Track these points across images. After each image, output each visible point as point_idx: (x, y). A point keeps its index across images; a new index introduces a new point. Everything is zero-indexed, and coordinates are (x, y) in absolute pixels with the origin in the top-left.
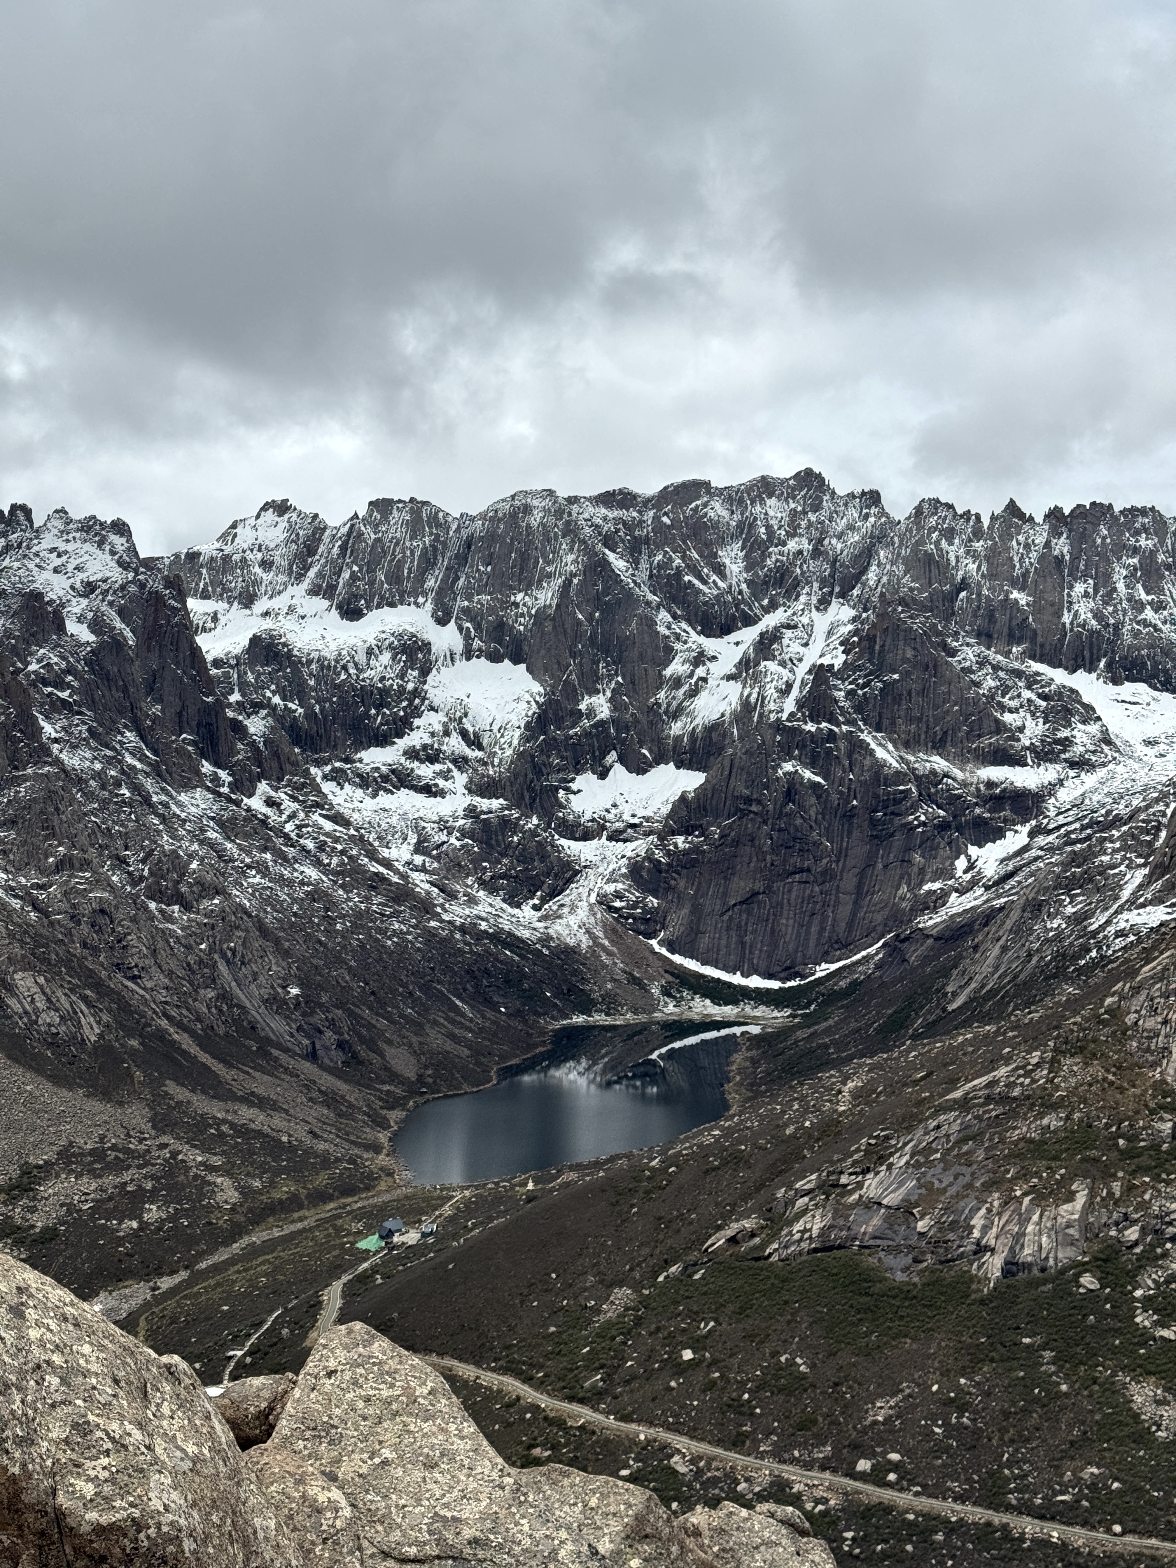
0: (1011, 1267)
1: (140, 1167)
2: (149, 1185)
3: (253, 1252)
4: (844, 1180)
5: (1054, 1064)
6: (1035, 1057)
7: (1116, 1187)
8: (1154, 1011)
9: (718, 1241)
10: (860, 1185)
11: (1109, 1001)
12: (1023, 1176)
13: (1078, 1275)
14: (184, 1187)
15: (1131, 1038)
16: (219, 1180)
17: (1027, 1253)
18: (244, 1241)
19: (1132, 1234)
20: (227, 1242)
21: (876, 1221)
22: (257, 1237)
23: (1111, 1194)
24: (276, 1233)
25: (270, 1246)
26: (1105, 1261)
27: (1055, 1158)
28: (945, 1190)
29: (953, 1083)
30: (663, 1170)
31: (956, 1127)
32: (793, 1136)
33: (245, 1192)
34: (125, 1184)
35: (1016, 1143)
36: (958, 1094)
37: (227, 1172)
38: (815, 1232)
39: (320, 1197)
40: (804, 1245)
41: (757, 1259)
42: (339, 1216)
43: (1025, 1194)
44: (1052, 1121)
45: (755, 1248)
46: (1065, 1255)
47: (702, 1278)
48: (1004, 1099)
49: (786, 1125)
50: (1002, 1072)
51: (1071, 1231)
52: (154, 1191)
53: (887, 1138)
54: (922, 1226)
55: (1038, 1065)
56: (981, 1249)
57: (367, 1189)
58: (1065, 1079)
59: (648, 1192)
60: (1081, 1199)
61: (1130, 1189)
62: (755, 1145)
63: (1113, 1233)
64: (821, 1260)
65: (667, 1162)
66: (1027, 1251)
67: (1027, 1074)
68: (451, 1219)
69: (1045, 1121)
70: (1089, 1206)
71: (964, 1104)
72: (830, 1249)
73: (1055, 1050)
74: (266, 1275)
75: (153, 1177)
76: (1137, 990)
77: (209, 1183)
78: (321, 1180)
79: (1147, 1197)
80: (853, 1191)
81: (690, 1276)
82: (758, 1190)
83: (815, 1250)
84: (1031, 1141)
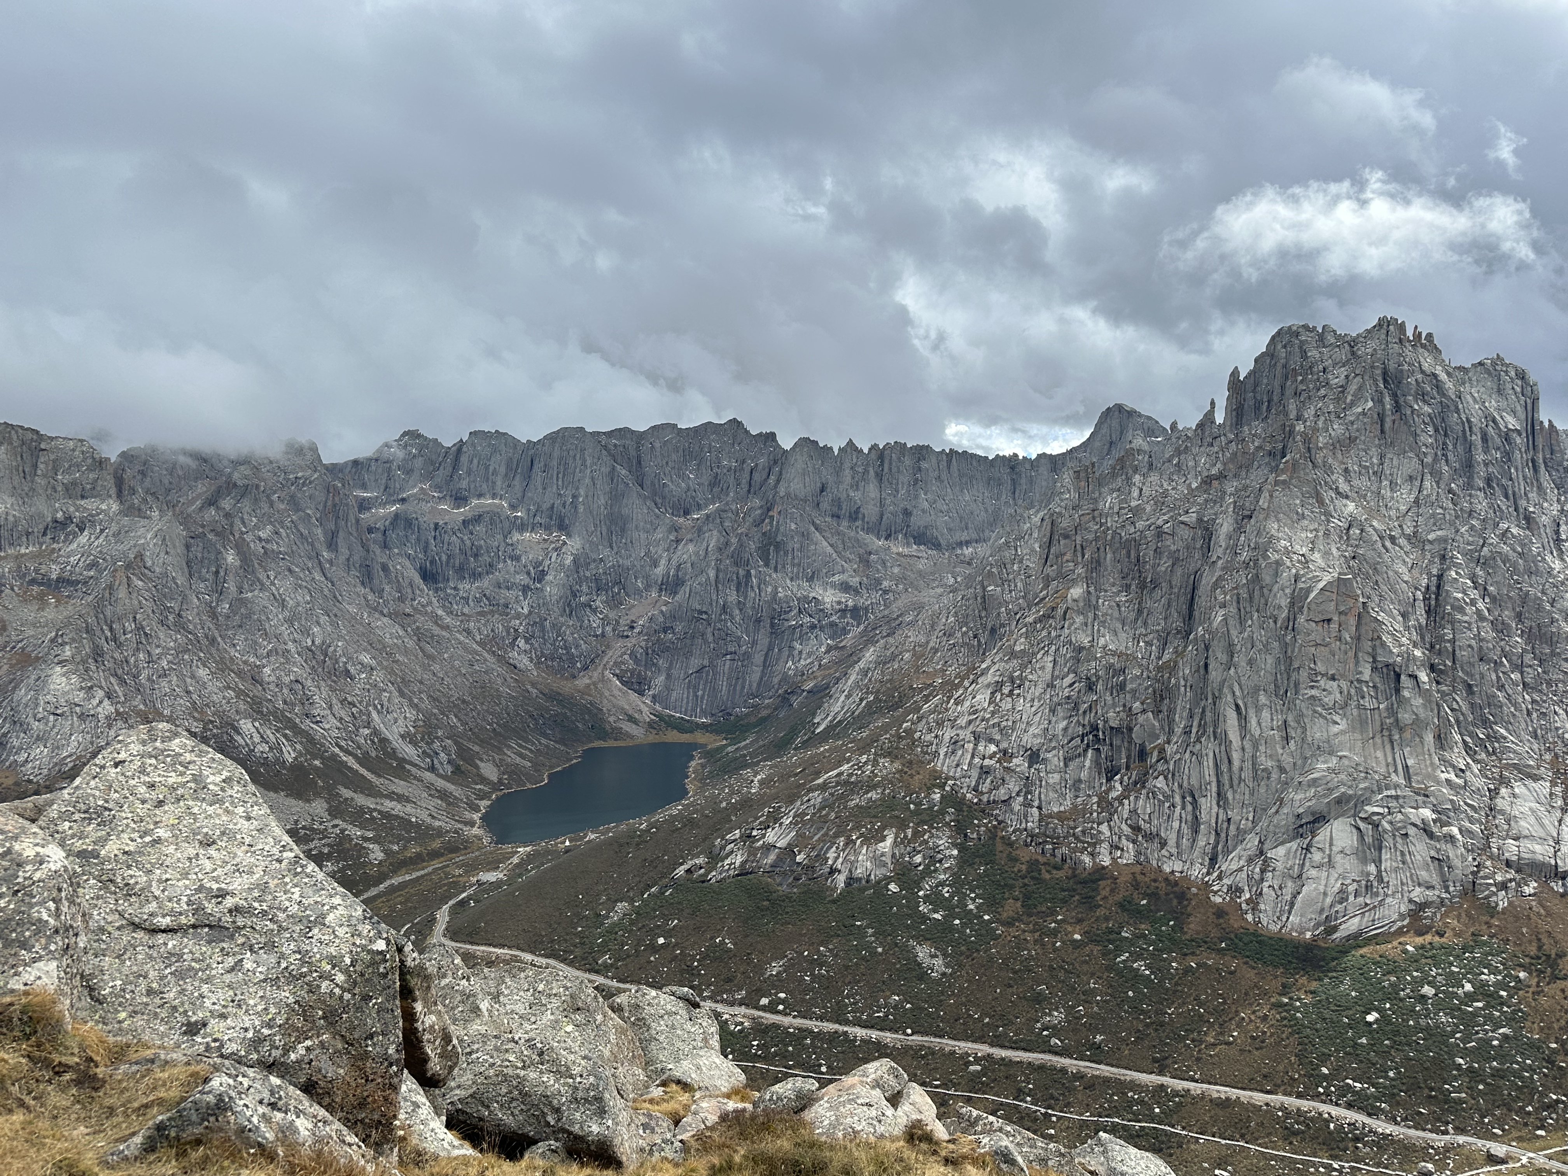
0: (851, 880)
1: (320, 839)
2: (326, 851)
3: (392, 889)
4: (754, 833)
5: (875, 763)
6: (864, 758)
7: (909, 832)
8: (930, 730)
9: (681, 871)
10: (764, 836)
11: (905, 725)
12: (857, 828)
13: (888, 884)
14: (349, 850)
15: (917, 746)
16: (371, 846)
17: (859, 872)
18: (387, 883)
19: (918, 859)
20: (376, 885)
21: (772, 857)
22: (395, 881)
23: (906, 837)
24: (408, 877)
25: (403, 885)
26: (903, 875)
27: (875, 817)
28: (812, 838)
29: (818, 774)
30: (648, 831)
31: (819, 800)
32: (725, 808)
33: (387, 852)
34: (311, 850)
35: (852, 808)
36: (820, 781)
37: (374, 840)
38: (737, 864)
39: (435, 855)
40: (731, 872)
41: (703, 882)
42: (448, 866)
43: (857, 838)
44: (873, 795)
45: (701, 875)
46: (880, 872)
47: (671, 894)
48: (847, 783)
49: (721, 802)
50: (846, 767)
51: (883, 858)
52: (330, 854)
53: (780, 807)
54: (799, 859)
55: (865, 763)
56: (833, 871)
57: (465, 848)
58: (881, 771)
59: (638, 844)
60: (889, 841)
61: (916, 834)
62: (702, 815)
63: (907, 859)
64: (740, 881)
65: (651, 826)
66: (859, 871)
67: (859, 768)
68: (517, 866)
69: (869, 795)
70: (895, 844)
71: (823, 787)
72: (747, 873)
73: (875, 754)
74: (401, 903)
75: (328, 845)
76: (920, 719)
77: (365, 848)
78: (436, 844)
79: (926, 837)
80: (758, 840)
81: (663, 893)
82: (704, 840)
83: (738, 875)
84: (862, 807)
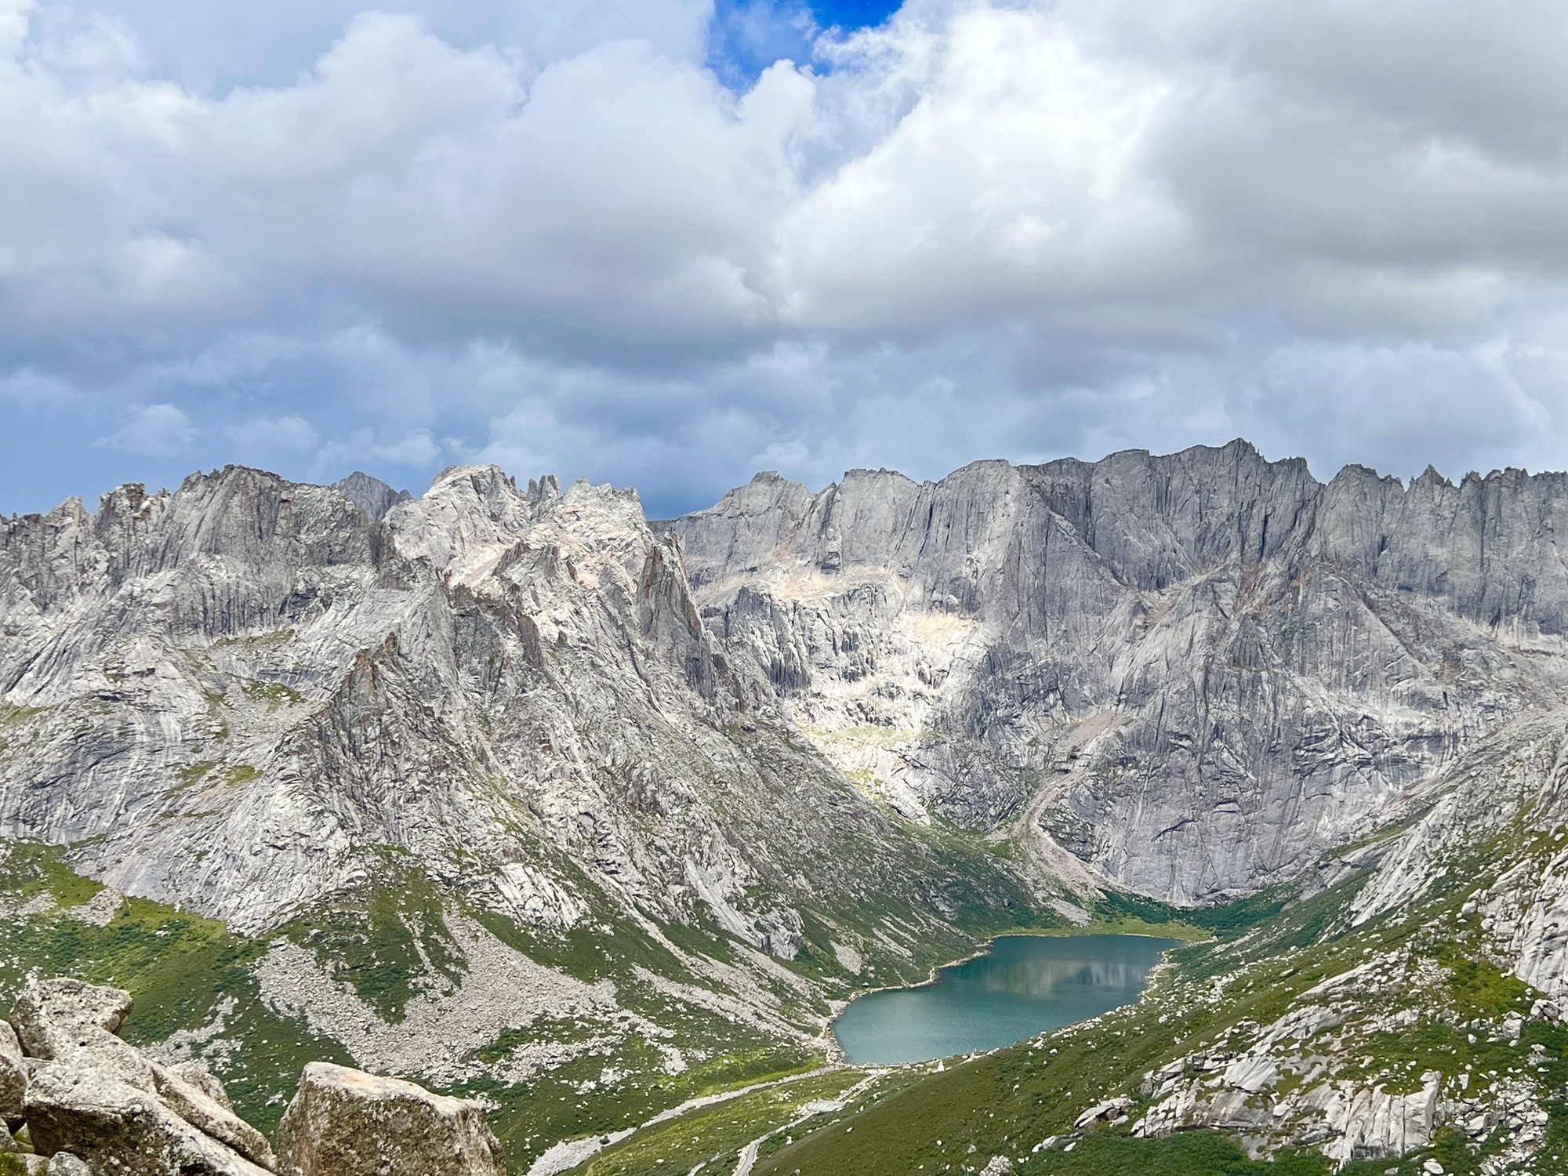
0: (1359, 1151)
1: (601, 1036)
2: (608, 1052)
3: (691, 1114)
4: (1208, 1065)
5: (1411, 964)
6: (1393, 957)
7: (1464, 1079)
8: (1509, 917)
9: (1090, 1115)
10: (1222, 1071)
11: (1466, 906)
12: (1375, 1067)
13: (1424, 1160)
14: (638, 1054)
15: (1485, 941)
16: (669, 1051)
17: (1374, 1139)
18: (688, 1104)
19: (1477, 1123)
20: (671, 1106)
21: (1237, 1102)
22: (698, 1103)
23: (1458, 1086)
24: (714, 1099)
25: (706, 1109)
26: (1451, 1147)
27: (1407, 1051)
28: (1302, 1077)
29: (1314, 979)
30: (1045, 1051)
31: (1316, 1019)
32: (1165, 1024)
33: (691, 1062)
34: (589, 1049)
35: (1371, 1036)
36: (1318, 990)
37: (676, 1042)
38: (1178, 1113)
39: (756, 1070)
40: (1168, 1123)
41: (1124, 1135)
42: (770, 1087)
43: (1376, 1083)
44: (1407, 1016)
45: (1120, 1125)
46: (1414, 1140)
47: (1074, 1150)
48: (1360, 996)
49: (1160, 1015)
50: (1362, 969)
51: (1417, 1118)
52: (613, 1056)
53: (1250, 1027)
54: (1278, 1110)
55: (1395, 964)
56: (1333, 1134)
57: (799, 1065)
58: (1421, 978)
59: (1029, 1071)
60: (1430, 1089)
61: (1476, 1082)
62: (1128, 1032)
63: (1459, 1122)
64: (1182, 1138)
65: (1050, 1043)
66: (1375, 1136)
67: (1385, 972)
68: (865, 1094)
69: (1399, 1016)
70: (1438, 1097)
71: (1324, 1000)
72: (1195, 1127)
73: (1413, 950)
74: (699, 1135)
75: (612, 1045)
76: (1491, 898)
77: (660, 1053)
78: (759, 1055)
79: (1493, 1088)
80: (1214, 1077)
81: (1062, 1147)
82: (1129, 1072)
83: (1178, 1129)
84: (1385, 1034)
